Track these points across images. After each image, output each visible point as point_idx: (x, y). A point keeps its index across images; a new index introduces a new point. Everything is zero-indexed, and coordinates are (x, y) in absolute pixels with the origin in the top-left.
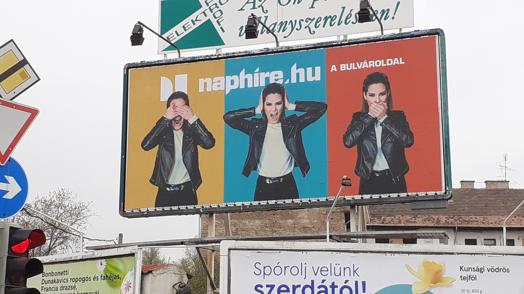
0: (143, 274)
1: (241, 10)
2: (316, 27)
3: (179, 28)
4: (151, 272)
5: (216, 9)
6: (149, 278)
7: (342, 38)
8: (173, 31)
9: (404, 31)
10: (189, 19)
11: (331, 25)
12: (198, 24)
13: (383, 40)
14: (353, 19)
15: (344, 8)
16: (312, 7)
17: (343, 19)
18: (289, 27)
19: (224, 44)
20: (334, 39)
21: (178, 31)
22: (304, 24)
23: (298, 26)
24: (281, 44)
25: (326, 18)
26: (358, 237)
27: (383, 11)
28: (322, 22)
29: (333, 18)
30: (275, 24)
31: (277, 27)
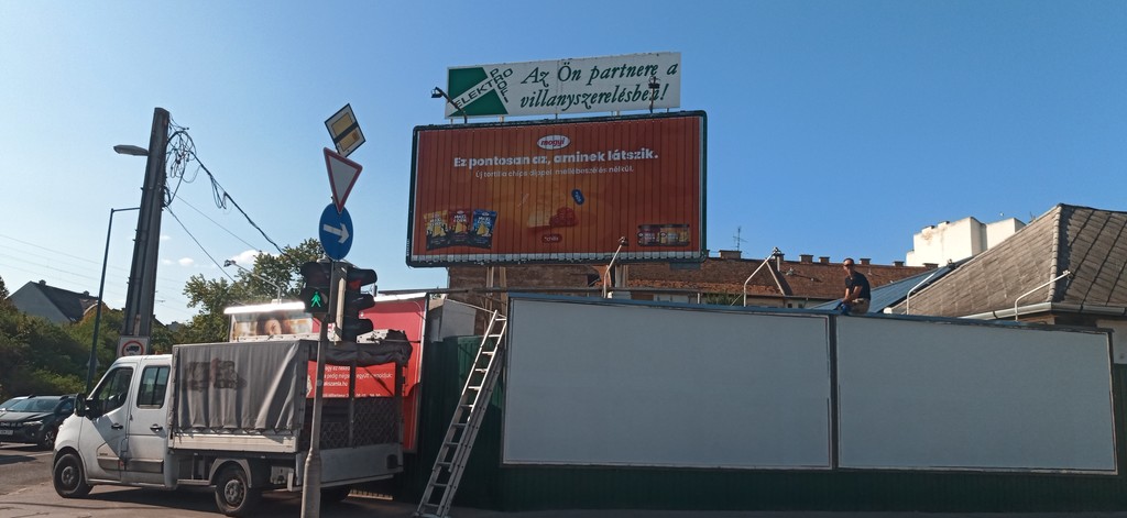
1: (524, 82)
2: (592, 102)
3: (465, 96)
5: (500, 81)
7: (615, 114)
8: (459, 98)
9: (671, 110)
10: (475, 88)
11: (606, 102)
12: (483, 93)
13: (653, 117)
14: (626, 97)
15: (618, 87)
16: (589, 84)
17: (617, 97)
18: (567, 101)
19: (506, 113)
20: (609, 114)
21: (465, 98)
22: (581, 99)
23: (575, 100)
24: (561, 116)
25: (601, 95)
28: (598, 98)
29: (608, 95)
30: (555, 97)
31: (557, 101)
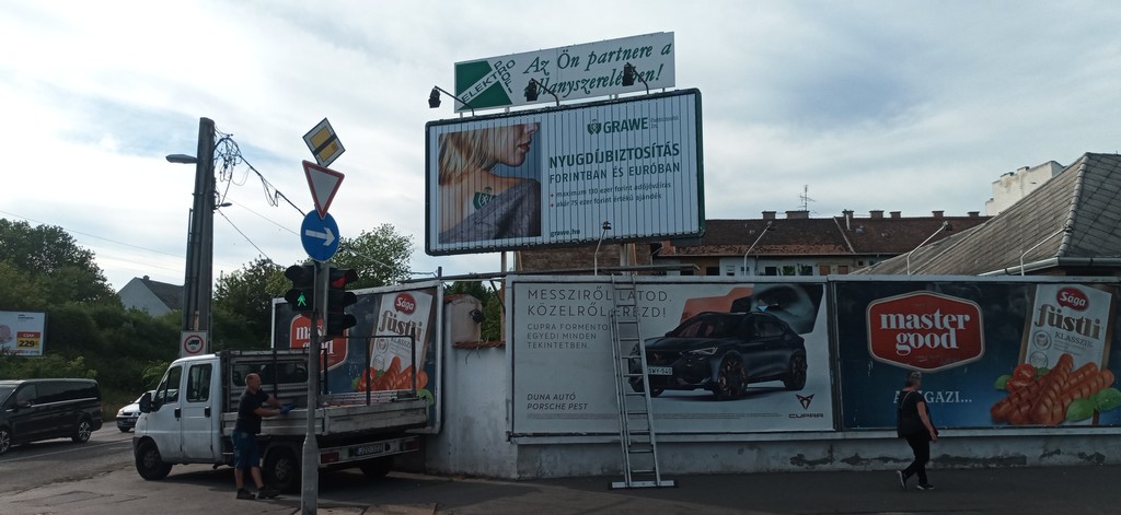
0: (445, 303)
1: (526, 72)
2: (591, 87)
3: (472, 89)
4: (451, 301)
5: (504, 72)
6: (450, 306)
7: (613, 97)
8: (467, 92)
9: (667, 90)
11: (604, 86)
13: (648, 98)
15: (615, 70)
16: (587, 70)
17: (614, 80)
18: (567, 87)
19: (511, 103)
20: (607, 98)
21: (472, 92)
23: (575, 87)
24: (561, 103)
25: (600, 80)
26: (626, 270)
27: (649, 73)
28: (596, 83)
29: (605, 79)
30: (555, 85)
31: (557, 88)
